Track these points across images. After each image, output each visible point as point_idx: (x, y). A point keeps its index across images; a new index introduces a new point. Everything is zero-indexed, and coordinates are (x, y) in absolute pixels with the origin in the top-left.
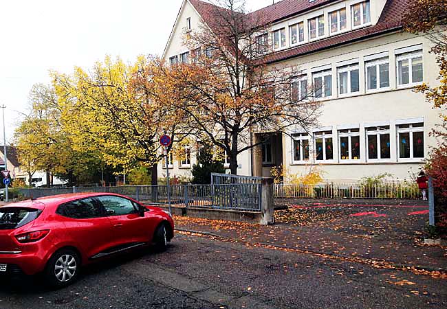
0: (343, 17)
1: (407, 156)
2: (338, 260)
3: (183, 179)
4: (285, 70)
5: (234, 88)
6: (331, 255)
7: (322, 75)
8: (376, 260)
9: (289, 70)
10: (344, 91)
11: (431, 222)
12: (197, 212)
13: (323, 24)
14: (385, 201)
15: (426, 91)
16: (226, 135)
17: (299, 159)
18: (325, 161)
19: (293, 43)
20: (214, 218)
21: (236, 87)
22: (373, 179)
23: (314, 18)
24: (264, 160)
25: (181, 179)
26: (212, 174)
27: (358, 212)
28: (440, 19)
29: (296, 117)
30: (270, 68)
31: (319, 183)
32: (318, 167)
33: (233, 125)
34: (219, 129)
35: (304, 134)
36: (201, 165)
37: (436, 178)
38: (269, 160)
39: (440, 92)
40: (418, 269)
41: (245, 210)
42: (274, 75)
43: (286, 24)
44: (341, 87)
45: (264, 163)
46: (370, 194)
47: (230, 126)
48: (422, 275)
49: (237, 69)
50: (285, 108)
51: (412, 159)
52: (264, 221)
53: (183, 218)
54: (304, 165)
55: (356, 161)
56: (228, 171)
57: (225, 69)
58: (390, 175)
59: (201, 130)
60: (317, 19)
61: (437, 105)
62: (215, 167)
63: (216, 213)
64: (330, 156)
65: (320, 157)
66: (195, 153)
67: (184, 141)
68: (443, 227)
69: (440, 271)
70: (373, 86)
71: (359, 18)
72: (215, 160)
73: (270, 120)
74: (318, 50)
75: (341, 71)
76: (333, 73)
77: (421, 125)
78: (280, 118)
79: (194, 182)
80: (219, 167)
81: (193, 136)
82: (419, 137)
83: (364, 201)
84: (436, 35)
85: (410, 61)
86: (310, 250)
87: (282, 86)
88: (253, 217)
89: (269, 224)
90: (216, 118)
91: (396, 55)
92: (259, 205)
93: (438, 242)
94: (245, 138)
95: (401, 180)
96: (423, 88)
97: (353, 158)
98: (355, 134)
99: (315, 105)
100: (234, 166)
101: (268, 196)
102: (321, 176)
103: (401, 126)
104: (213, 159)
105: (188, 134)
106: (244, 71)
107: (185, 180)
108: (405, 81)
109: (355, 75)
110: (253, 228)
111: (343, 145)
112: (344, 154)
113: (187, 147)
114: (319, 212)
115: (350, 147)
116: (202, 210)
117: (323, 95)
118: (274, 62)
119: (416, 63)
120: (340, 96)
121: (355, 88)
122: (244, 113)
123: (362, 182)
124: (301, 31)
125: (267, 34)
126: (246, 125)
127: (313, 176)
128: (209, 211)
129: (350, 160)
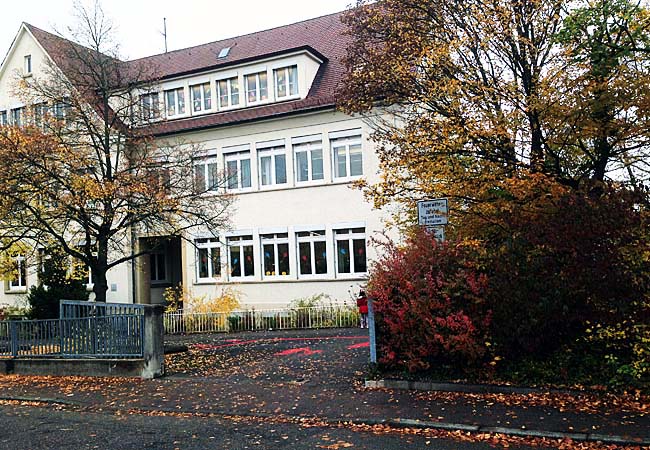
0: (264, 84)
1: (347, 270)
2: (256, 423)
3: (12, 311)
4: (182, 148)
5: (103, 168)
6: (245, 416)
7: (238, 158)
8: (306, 417)
9: (188, 148)
10: (268, 182)
11: (373, 358)
12: (34, 366)
13: (237, 90)
14: (322, 331)
15: (364, 188)
16: (88, 239)
17: (206, 276)
18: (243, 278)
19: (195, 110)
20: (64, 373)
21: (105, 167)
22: (307, 302)
23: (225, 80)
24: (153, 278)
25: (8, 311)
26: (62, 302)
27: (285, 349)
28: (379, 99)
29: (198, 215)
30: (159, 142)
31: (236, 311)
32: (233, 287)
33: (100, 224)
34: (76, 230)
35: (212, 240)
36: (46, 288)
37: (376, 300)
38: (162, 277)
39: (380, 190)
40: (357, 423)
41: (118, 357)
42: (167, 153)
43: (185, 83)
44: (264, 176)
45: (154, 282)
46: (303, 322)
47: (96, 226)
48: (361, 431)
49: (107, 140)
50: (184, 201)
51: (352, 274)
52: (148, 372)
53: (7, 377)
54: (214, 284)
55: (284, 277)
56: (92, 297)
57: (88, 139)
58: (327, 297)
59: (44, 230)
60: (229, 81)
61: (378, 206)
62: (71, 290)
63: (66, 366)
64: (250, 271)
65: (236, 273)
66: (35, 267)
67: (14, 248)
68: (386, 364)
69: (383, 424)
70: (304, 177)
71: (284, 87)
72: (70, 279)
73: (160, 219)
74: (230, 124)
75: (263, 154)
76: (252, 156)
77: (362, 230)
78: (176, 216)
79: (32, 315)
80: (77, 290)
81: (32, 241)
82: (360, 245)
83: (294, 333)
84: (374, 119)
85: (347, 148)
86: (217, 411)
87: (179, 170)
88: (129, 367)
89: (156, 376)
90: (70, 213)
91: (330, 140)
92: (141, 348)
93: (381, 384)
94: (121, 245)
95: (341, 303)
96: (361, 185)
97: (280, 274)
98: (283, 241)
99: (226, 199)
100: (101, 288)
101: (154, 333)
102: (237, 300)
103: (339, 231)
104: (67, 277)
105: (21, 237)
106: (118, 143)
107: (16, 313)
108: (342, 174)
109: (280, 161)
110: (128, 385)
111: (268, 255)
112: (269, 267)
113: (19, 259)
114: (234, 353)
115: (277, 259)
116: (43, 362)
117: (239, 185)
118: (168, 134)
119: (355, 151)
120: (263, 188)
121: (281, 178)
122: (118, 206)
123: (292, 306)
124: (207, 95)
125: (156, 94)
126: (121, 225)
127: (227, 301)
128: (56, 362)
129: (276, 276)
